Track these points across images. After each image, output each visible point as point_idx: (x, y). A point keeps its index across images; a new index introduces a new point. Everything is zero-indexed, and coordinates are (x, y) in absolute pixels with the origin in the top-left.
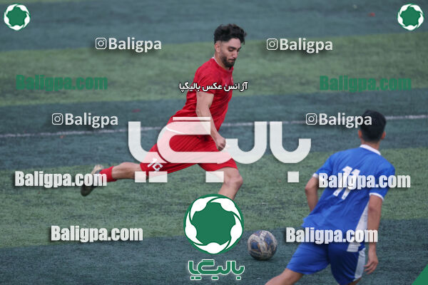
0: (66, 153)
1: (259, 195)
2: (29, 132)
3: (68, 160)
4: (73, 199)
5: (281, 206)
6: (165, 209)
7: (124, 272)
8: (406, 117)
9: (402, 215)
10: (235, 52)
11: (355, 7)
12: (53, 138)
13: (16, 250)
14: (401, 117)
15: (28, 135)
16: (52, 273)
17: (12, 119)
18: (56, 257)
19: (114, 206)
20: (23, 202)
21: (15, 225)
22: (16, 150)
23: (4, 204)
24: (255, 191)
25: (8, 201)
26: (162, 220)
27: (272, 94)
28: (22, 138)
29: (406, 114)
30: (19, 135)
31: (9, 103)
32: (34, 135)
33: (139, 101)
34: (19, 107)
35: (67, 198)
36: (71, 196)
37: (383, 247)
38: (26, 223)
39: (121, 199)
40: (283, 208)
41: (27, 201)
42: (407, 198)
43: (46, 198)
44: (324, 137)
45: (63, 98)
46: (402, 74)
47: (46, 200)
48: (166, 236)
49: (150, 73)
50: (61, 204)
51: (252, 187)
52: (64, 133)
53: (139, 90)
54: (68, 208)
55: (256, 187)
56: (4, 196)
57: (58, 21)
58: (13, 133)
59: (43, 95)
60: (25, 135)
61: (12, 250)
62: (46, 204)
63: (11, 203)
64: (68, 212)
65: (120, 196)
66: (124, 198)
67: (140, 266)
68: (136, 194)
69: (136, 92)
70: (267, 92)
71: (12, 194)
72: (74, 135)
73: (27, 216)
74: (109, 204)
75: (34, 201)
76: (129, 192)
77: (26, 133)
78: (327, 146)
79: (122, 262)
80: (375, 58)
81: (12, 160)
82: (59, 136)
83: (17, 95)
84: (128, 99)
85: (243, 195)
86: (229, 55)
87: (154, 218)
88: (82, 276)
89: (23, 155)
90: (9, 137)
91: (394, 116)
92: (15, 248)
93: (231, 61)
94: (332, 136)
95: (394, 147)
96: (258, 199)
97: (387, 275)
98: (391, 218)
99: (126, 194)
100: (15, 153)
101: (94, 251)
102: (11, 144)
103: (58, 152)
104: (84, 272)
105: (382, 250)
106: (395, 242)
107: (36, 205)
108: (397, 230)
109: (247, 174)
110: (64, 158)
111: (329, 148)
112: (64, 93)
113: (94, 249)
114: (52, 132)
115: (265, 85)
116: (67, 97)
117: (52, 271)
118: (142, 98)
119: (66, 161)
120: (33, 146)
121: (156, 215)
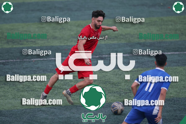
0: (35, 68)
1: (120, 87)
2: (19, 59)
3: (36, 71)
4: (38, 88)
5: (129, 92)
6: (79, 93)
7: (60, 120)
8: (184, 52)
9: (182, 95)
10: (101, 22)
11: (162, 4)
12: (29, 62)
13: (14, 111)
14: (182, 53)
15: (19, 60)
16: (29, 121)
17: (12, 53)
18: (31, 114)
19: (56, 92)
20: (16, 90)
21: (13, 100)
22: (13, 67)
23: (8, 91)
24: (118, 85)
25: (10, 89)
26: (77, 98)
27: (125, 42)
28: (16, 61)
29: (184, 51)
30: (15, 60)
31: (10, 46)
32: (21, 60)
33: (67, 46)
34: (15, 48)
35: (36, 88)
36: (38, 87)
37: (174, 110)
38: (18, 99)
39: (59, 88)
40: (130, 92)
41: (18, 89)
42: (185, 88)
43: (26, 88)
44: (148, 61)
45: (34, 44)
46: (182, 34)
47: (27, 89)
48: (79, 105)
49: (72, 33)
50: (33, 90)
51: (117, 83)
52: (34, 60)
53: (67, 40)
54: (36, 92)
55: (119, 83)
56: (8, 87)
57: (32, 10)
58: (12, 60)
59: (25, 43)
60: (17, 60)
61: (12, 111)
62: (26, 91)
63: (11, 90)
64: (36, 94)
65: (59, 87)
66: (61, 88)
67: (68, 118)
68: (66, 86)
69: (66, 42)
70: (123, 42)
71: (12, 86)
72: (39, 60)
73: (18, 96)
74: (54, 91)
75: (22, 89)
76: (63, 85)
77: (18, 59)
78: (150, 65)
79: (60, 116)
80: (170, 27)
81: (11, 71)
82: (32, 61)
83: (14, 43)
84: (62, 45)
85: (113, 87)
86: (98, 24)
87: (74, 96)
88: (42, 122)
89: (16, 69)
90: (10, 61)
91: (179, 52)
92: (13, 110)
93: (98, 26)
94: (152, 61)
95: (179, 66)
96: (119, 88)
97: (176, 122)
98: (177, 97)
99: (61, 86)
100: (13, 68)
101: (48, 111)
102: (11, 64)
103: (32, 68)
104: (43, 121)
105: (173, 111)
106: (179, 107)
107: (22, 91)
108: (180, 102)
109: (115, 77)
110: (35, 71)
111: (150, 66)
112: (35, 42)
113: (48, 110)
114: (29, 59)
115: (122, 38)
116: (36, 44)
117: (29, 120)
118: (69, 44)
119: (35, 72)
120: (21, 65)
121: (75, 95)
